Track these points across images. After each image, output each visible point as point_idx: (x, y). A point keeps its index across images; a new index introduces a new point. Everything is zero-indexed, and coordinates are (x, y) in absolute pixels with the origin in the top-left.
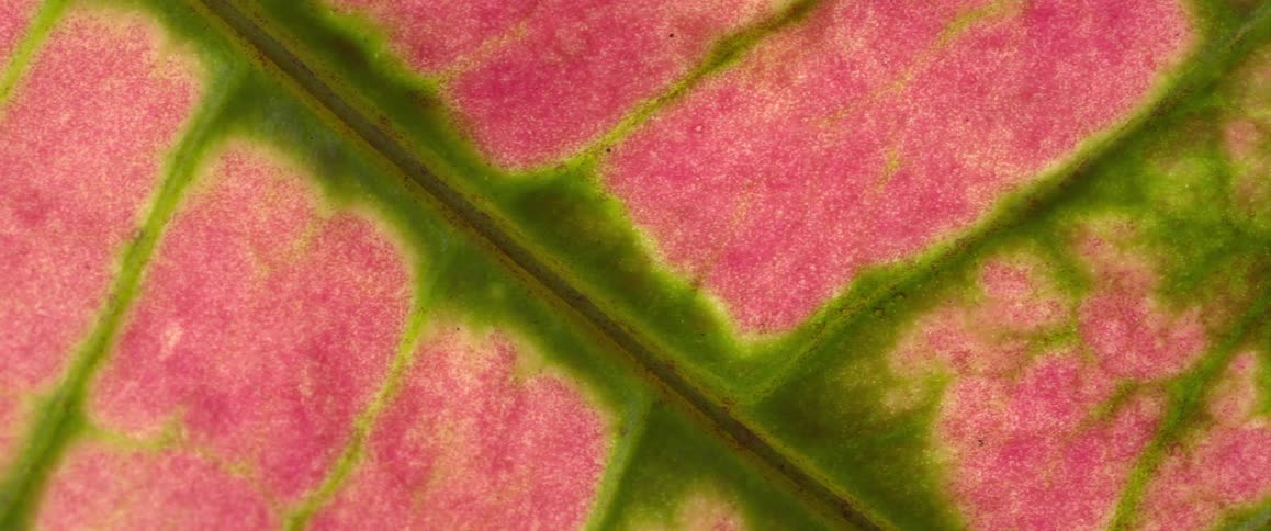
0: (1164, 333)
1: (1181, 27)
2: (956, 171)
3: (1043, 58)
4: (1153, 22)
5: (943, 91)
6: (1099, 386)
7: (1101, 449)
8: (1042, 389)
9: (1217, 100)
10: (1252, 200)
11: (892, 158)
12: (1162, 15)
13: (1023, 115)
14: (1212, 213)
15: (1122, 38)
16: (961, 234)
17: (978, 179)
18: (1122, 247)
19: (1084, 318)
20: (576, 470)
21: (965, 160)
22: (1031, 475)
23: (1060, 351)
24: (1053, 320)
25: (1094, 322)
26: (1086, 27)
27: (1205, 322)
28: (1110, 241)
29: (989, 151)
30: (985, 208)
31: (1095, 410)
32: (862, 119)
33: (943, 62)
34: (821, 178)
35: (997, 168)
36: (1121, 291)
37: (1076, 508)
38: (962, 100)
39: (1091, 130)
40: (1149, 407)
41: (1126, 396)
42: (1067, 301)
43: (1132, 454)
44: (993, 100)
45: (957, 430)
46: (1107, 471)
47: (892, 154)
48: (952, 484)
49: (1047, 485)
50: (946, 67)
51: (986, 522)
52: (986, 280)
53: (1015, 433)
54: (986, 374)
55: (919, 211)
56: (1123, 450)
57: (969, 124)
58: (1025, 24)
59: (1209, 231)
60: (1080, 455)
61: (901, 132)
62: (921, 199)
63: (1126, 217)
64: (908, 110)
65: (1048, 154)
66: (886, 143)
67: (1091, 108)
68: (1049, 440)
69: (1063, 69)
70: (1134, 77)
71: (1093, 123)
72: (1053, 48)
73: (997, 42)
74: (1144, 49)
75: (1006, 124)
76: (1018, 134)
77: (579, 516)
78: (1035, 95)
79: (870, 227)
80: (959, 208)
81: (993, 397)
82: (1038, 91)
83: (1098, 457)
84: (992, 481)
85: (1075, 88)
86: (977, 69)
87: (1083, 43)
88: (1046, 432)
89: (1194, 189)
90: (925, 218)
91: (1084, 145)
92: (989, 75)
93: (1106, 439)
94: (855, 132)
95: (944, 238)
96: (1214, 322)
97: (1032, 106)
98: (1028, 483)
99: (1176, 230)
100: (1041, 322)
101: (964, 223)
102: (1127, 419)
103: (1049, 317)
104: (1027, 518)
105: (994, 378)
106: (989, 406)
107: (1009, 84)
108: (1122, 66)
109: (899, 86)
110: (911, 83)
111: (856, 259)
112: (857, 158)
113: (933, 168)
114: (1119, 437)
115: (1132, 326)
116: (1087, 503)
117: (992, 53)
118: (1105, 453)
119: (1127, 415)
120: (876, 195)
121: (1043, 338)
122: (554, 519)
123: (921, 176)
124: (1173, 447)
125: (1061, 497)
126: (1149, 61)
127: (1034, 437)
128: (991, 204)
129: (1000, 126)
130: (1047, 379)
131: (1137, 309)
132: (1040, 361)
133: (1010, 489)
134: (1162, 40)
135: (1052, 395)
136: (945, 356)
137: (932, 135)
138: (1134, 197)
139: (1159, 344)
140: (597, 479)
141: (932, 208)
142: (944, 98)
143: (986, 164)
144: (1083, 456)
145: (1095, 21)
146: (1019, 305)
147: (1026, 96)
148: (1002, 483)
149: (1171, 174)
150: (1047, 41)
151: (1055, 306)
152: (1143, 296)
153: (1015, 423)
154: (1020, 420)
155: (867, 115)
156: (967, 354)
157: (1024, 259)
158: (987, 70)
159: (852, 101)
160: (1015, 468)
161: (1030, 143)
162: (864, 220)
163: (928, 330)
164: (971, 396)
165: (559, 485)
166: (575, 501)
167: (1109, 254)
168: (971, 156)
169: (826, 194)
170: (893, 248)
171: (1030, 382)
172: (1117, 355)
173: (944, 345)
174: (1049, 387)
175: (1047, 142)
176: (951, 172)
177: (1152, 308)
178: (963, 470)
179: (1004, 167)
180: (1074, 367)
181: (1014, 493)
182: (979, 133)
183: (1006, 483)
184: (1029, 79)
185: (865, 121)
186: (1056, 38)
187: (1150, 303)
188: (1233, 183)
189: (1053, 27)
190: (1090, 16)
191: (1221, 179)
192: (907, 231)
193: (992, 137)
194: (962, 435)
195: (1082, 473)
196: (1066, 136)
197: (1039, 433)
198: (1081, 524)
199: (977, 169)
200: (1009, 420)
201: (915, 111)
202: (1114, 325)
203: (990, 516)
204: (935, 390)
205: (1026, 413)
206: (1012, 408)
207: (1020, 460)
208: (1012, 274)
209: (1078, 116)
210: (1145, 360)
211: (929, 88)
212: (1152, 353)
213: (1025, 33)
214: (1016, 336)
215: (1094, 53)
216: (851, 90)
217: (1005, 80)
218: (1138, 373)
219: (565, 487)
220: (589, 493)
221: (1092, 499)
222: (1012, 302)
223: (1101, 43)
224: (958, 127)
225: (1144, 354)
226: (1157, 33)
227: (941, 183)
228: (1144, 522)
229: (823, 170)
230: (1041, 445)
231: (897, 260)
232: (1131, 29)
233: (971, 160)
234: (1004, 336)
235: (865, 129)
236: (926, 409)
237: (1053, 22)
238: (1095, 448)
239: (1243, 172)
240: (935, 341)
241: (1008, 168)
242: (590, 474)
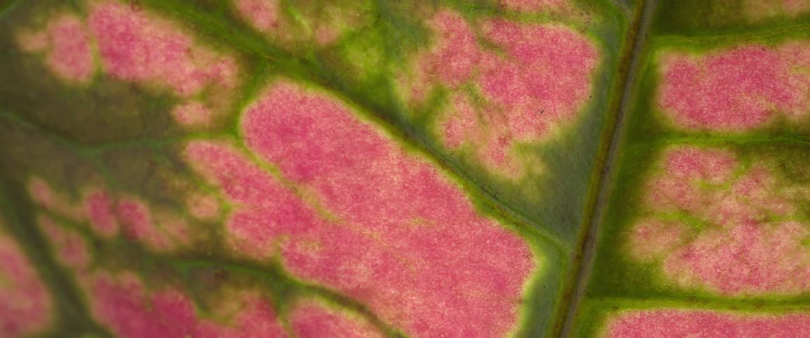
0: (447, 35)
1: (276, 91)
2: (407, 185)
3: (327, 162)
4: (280, 108)
5: (368, 210)
6: (488, 60)
7: (519, 45)
8: (502, 90)
9: (309, 56)
10: (358, 15)
11: (415, 223)
12: (275, 105)
13: (361, 160)
14: (373, 34)
15: (297, 122)
16: (439, 169)
17: (406, 171)
18: (411, 77)
19: (457, 82)
20: (649, 326)
21: (399, 183)
22: (548, 78)
23: (479, 89)
24: (465, 100)
25: (457, 77)
26: (299, 145)
27: (432, 15)
28: (411, 84)
29: (388, 171)
30: (420, 160)
31: (501, 57)
32: (401, 248)
33: (353, 217)
34: (441, 258)
35: (395, 163)
36: (435, 68)
37: (554, 46)
38: (369, 197)
39: (354, 120)
40: (487, 28)
41: (487, 43)
42: (452, 96)
43: (515, 27)
44: (361, 180)
45: (540, 128)
46: (529, 37)
47: (413, 224)
48: (569, 118)
49: (549, 67)
50: (354, 214)
51: (580, 92)
52: (457, 145)
53: (530, 95)
54: (506, 125)
55: (436, 196)
56: (515, 33)
57: (379, 188)
58: (312, 179)
59: (384, 32)
61: (399, 224)
62: (429, 198)
63: (395, 81)
64: (387, 225)
65: (375, 137)
66: (409, 231)
67: (342, 124)
68: (527, 76)
69: (328, 148)
70: (315, 106)
71: (350, 120)
72: (319, 159)
73: (328, 191)
74: (297, 107)
75: (370, 167)
76: (372, 159)
77: (674, 314)
78: (348, 158)
79: (455, 220)
80: (425, 175)
81: (516, 115)
82: (345, 158)
83: (523, 45)
84: (559, 98)
85: (334, 137)
86: (348, 196)
87: (309, 143)
88: (524, 79)
89: (365, 50)
90: (438, 192)
91: (364, 120)
92: (349, 188)
93: (513, 44)
94: (410, 249)
95: (445, 177)
96: (429, 10)
97: (354, 157)
98: (553, 78)
99: (391, 51)
100: (468, 106)
101: (432, 169)
102: (498, 38)
103: (465, 102)
104: (570, 71)
105: (507, 119)
106: (522, 116)
107: (348, 175)
108: (313, 116)
109: (377, 235)
110: (371, 230)
111: (475, 220)
112: (423, 242)
113: (411, 198)
114: (509, 38)
115: (449, 55)
116: (550, 41)
117: (336, 191)
118: (521, 42)
119: (495, 38)
120: (438, 224)
121: (476, 101)
122: (682, 327)
123: (418, 202)
124: (502, 6)
125: (552, 56)
126: (303, 102)
127: (528, 84)
128: (417, 158)
129: (372, 171)
130: (495, 89)
131: (441, 55)
132: (488, 97)
133: (559, 86)
134: (288, 99)
135: (503, 84)
136: (506, 151)
137: (393, 206)
138: (382, 82)
139: (453, 35)
140: (649, 313)
141: (431, 189)
142: (371, 208)
143: (396, 170)
144: (527, 54)
145: (294, 141)
146: (464, 121)
147: (350, 163)
148: (558, 91)
149: (362, 65)
150: (317, 163)
151: (458, 101)
152: (432, 55)
153: (525, 98)
154: (522, 95)
155: (398, 246)
156: (500, 139)
157: (438, 128)
158: (347, 190)
159: (394, 258)
160: (548, 88)
161: (374, 150)
162: (453, 224)
163: (495, 167)
164: (521, 127)
165: (662, 332)
166: (667, 320)
167: (418, 83)
168: (395, 179)
169: (448, 251)
170: (461, 203)
171: (500, 99)
172: (469, 56)
173: (501, 153)
174: (500, 86)
175: (369, 140)
176: (408, 187)
177: (437, 47)
178: (560, 115)
179: (393, 159)
180: (484, 77)
181: (561, 83)
182: (381, 181)
183: (557, 89)
184: (341, 165)
185: (401, 246)
186: (313, 159)
187: (435, 49)
188: (353, 30)
189: (307, 163)
190: (293, 145)
191: (352, 37)
192: (449, 199)
193: (381, 173)
194: (542, 124)
195: (535, 51)
196: (363, 132)
197: (525, 82)
198: (561, 40)
199: (400, 174)
200: (525, 102)
201: (385, 221)
202: (454, 64)
203: (577, 91)
204: (525, 148)
205: (518, 94)
206: (518, 102)
207: (542, 87)
208: (449, 131)
209: (349, 130)
210: (465, 40)
211: (369, 218)
212: (460, 37)
213: (317, 177)
214: (481, 116)
215: (312, 135)
216: (389, 261)
217: (347, 178)
218: (473, 41)
219: (662, 328)
220: (659, 314)
221: (547, 39)
222: (463, 125)
223: (304, 133)
224: (382, 194)
225: (462, 42)
226: (286, 104)
227: (416, 190)
228: (546, 6)
229: (436, 258)
230: (531, 79)
231: (466, 198)
232: (289, 119)
233: (397, 179)
234: (483, 123)
235: (406, 245)
236: (537, 149)
237: (305, 164)
238: (520, 49)
239: (344, 26)
240: (500, 159)
241: (392, 157)
242: (648, 318)
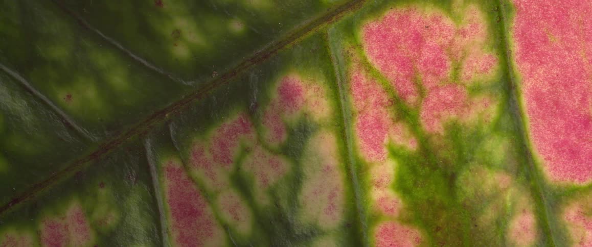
0: (439, 117)
1: (557, 178)
2: (539, 63)
3: (569, 116)
4: (564, 167)
5: (573, 71)
6: (429, 82)
7: (404, 73)
8: (438, 59)
9: (522, 178)
10: (476, 174)
11: (555, 39)
12: (565, 172)
13: (549, 99)
14: (478, 156)
15: (563, 151)
16: (513, 54)
17: (532, 70)
18: (480, 115)
19: (459, 87)
21: (542, 68)
22: (405, 41)
23: (449, 73)
24: (463, 75)
25: (456, 91)
26: (573, 139)
27: (436, 134)
28: (485, 111)
29: (541, 80)
30: (519, 69)
31: (421, 77)
32: (576, 34)
33: (585, 76)
34: (560, 9)
35: (533, 80)
36: (463, 106)
37: (384, 53)
38: (566, 77)
39: (532, 123)
40: (412, 99)
41: (421, 92)
42: (469, 84)
43: (396, 85)
44: (561, 89)
45: (436, 20)
46: (394, 72)
47: (557, 40)
48: (415, 9)
49: (399, 46)
50: (582, 76)
51: (394, 16)
52: (490, 56)
53: (425, 41)
54: (453, 40)
55: (529, 41)
56: (399, 81)
57: (555, 76)
58: (585, 115)
59: (472, 152)
60: (405, 64)
61: (564, 47)
62: (534, 44)
63: (491, 121)
64: (572, 54)
65: (529, 102)
66: (563, 39)
67: (541, 127)
68: (416, 54)
69: (560, 123)
70: (545, 150)
71: (534, 125)
72: (571, 122)
73: (584, 100)
74: (555, 159)
75: (549, 91)
76: (542, 94)
78: (555, 107)
79: (532, 19)
80: (524, 57)
81: (443, 39)
82: (557, 109)
83: (401, 71)
84: (410, 25)
85: (551, 124)
86: (576, 88)
87: (568, 135)
88: (420, 54)
89: (491, 153)
90: (526, 42)
91: (527, 117)
92: (571, 91)
93: (407, 77)
94: (572, 29)
95: (514, 46)
96: (435, 138)
97: (552, 104)
98: (403, 39)
99: (477, 137)
100: (464, 70)
101: (517, 57)
102: (411, 88)
103: (465, 74)
104: (389, 33)
105: (450, 42)
106: (440, 36)
107: (564, 98)
108: (552, 146)
109: (582, 54)
110: (582, 59)
111: (521, 8)
112: (561, 26)
113: (544, 54)
114: (405, 82)
115: (448, 106)
116: (385, 59)
117: (580, 96)
118: (401, 74)
119: (413, 89)
120: (543, 27)
121: (457, 69)
123: (542, 48)
124: (392, 102)
125: (391, 50)
126: (549, 159)
127: (420, 49)
128: (520, 71)
129: (549, 88)
130: (441, 63)
131: (453, 109)
132: (449, 63)
133: (403, 31)
134: (555, 168)
135: (433, 62)
136: (467, 27)
137: (557, 59)
138: (497, 128)
139: (435, 113)
141: (528, 47)
142: (570, 70)
143: (536, 76)
144: (404, 65)
145: (575, 143)
146: (475, 64)
147: (557, 103)
148: (407, 29)
149: (501, 146)
150: (575, 121)
151: (469, 78)
152: (457, 114)
153: (429, 43)
154: (429, 46)
155: (576, 37)
156: (465, 36)
157: (493, 74)
158: (574, 92)
159: (585, 33)
160: (411, 36)
161: (538, 97)
162: (535, 18)
163: (481, 25)
164: (447, 31)
167: (480, 108)
168: (542, 71)
169: (552, 8)
170: (519, 25)
171: (444, 56)
172: (438, 94)
173: (472, 29)
174: (437, 63)
175: (534, 104)
176: (539, 61)
177: (451, 116)
178: (419, 16)
179: (532, 83)
180: (441, 75)
181: (401, 32)
182: (550, 78)
183: (406, 31)
184: (563, 108)
185: (575, 35)
186: (574, 125)
187: (453, 116)
188: (486, 169)
189: (580, 126)
190: (577, 143)
191: (490, 165)
192: (523, 33)
193: (546, 83)
194: (433, 21)
195: (398, 61)
196: (534, 113)
197: (421, 51)
198: (377, 53)
199: (536, 72)
200: (431, 41)
201: (570, 57)
202: (451, 98)
203: (396, 19)
204: (457, 18)
205: (430, 49)
206: (435, 45)
207: (414, 40)
208: (488, 67)
209: (540, 120)
210: (432, 105)
211: (577, 66)
212: (433, 109)
213: (582, 113)
214: (463, 58)
215: (562, 138)
216: (589, 34)
217: (567, 97)
218: (427, 100)
221: (385, 61)
222: (477, 62)
223: (565, 142)
224: (555, 71)
225: (434, 105)
226: (559, 166)
227: (536, 55)
228: (367, 78)
229: (562, 10)
230: (416, 50)
231: (513, 25)
232: (565, 157)
233: (541, 71)
234: (465, 53)
235: (571, 33)
236: (449, 11)
237: (581, 126)
238: (405, 71)
239: (489, 175)
240: (474, 26)
241: (531, 84)
